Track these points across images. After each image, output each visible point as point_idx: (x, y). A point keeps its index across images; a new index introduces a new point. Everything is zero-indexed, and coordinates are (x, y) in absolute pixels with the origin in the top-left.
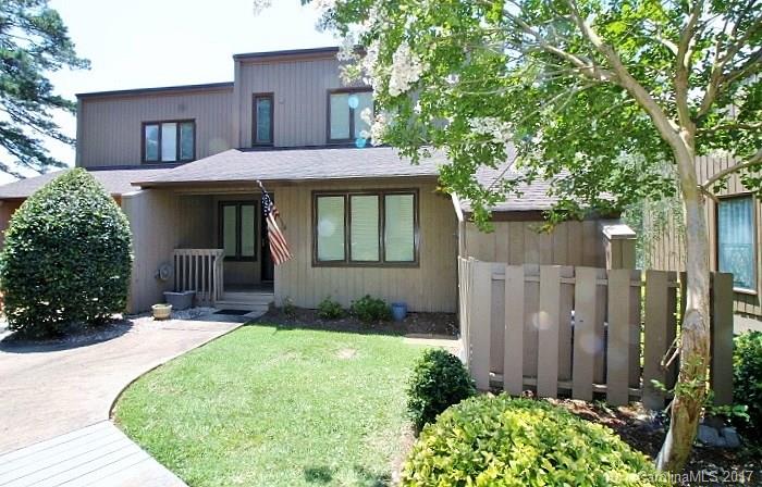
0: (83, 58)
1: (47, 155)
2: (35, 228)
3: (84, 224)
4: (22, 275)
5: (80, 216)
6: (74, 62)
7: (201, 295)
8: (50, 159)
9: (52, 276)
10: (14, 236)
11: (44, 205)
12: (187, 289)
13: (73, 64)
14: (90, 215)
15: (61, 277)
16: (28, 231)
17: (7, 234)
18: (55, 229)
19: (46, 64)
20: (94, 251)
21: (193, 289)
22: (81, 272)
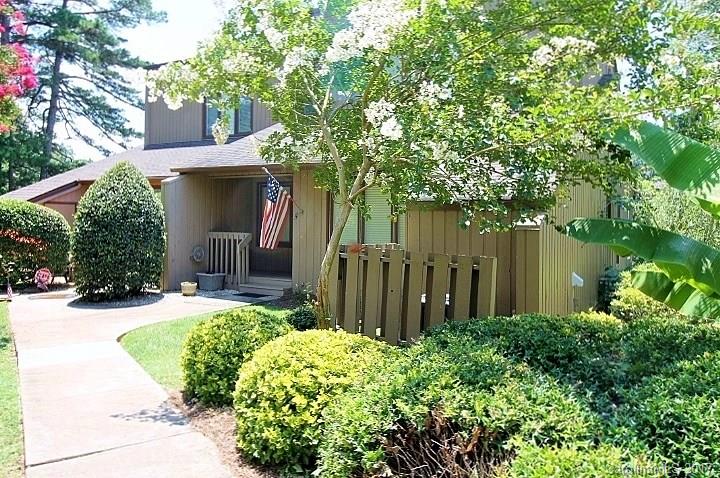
0: (159, 11)
1: (127, 126)
2: (92, 212)
3: (126, 209)
4: (84, 249)
5: (124, 202)
6: (151, 17)
7: (229, 279)
8: (130, 129)
9: (103, 251)
10: (80, 219)
11: (99, 193)
12: (219, 272)
13: (150, 19)
14: (130, 202)
15: (109, 252)
16: (88, 214)
17: (76, 217)
18: (107, 213)
19: (124, 21)
20: (132, 232)
21: (224, 272)
22: (123, 248)
